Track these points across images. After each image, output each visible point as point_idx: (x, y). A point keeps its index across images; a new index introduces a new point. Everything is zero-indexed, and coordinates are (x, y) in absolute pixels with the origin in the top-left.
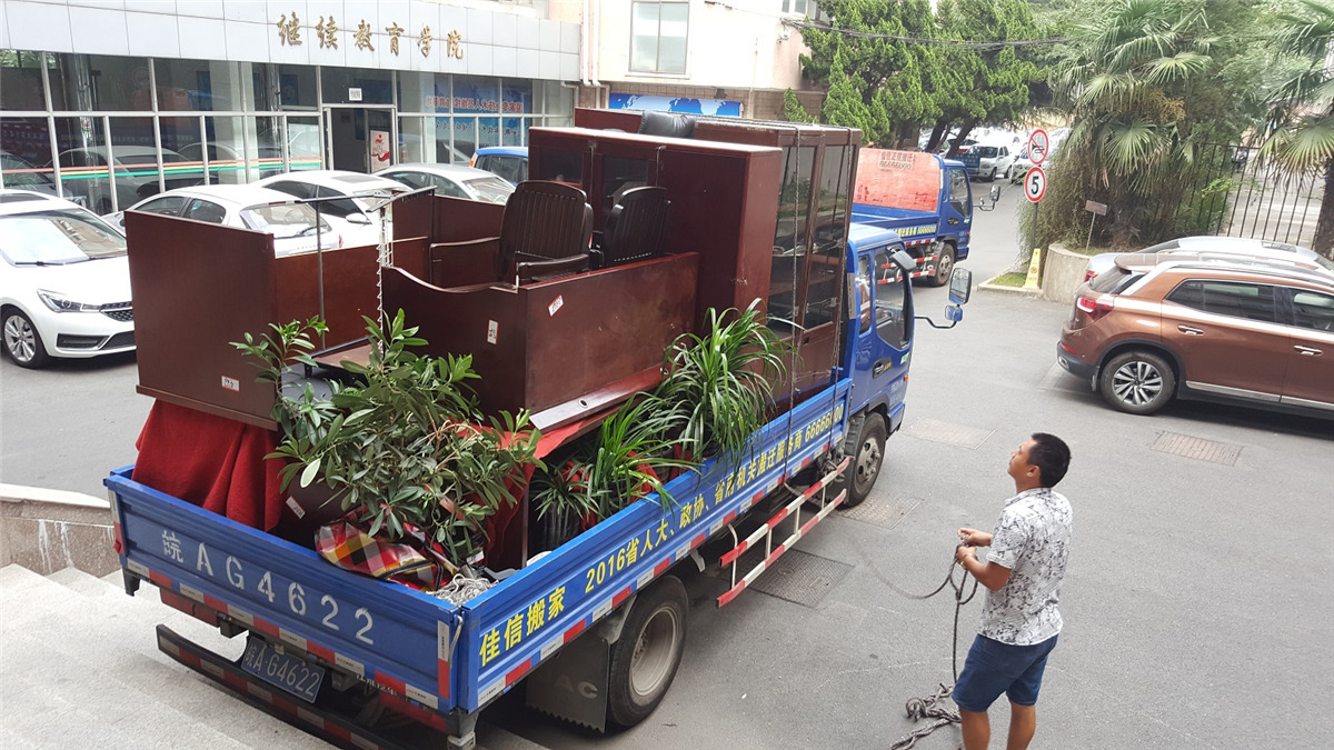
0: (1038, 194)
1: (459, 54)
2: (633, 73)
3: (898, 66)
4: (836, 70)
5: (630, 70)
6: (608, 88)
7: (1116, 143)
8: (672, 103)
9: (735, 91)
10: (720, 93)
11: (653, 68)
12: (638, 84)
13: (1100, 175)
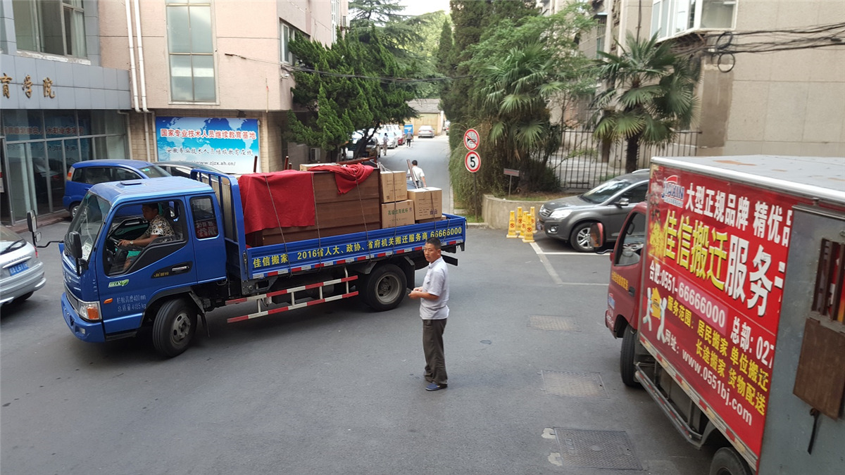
0: (476, 167)
1: (52, 95)
2: (174, 103)
3: (354, 94)
4: (322, 97)
5: (172, 101)
6: (153, 114)
7: (522, 135)
8: (206, 121)
9: (252, 113)
10: (240, 114)
11: (191, 99)
12: (177, 109)
13: (513, 153)
